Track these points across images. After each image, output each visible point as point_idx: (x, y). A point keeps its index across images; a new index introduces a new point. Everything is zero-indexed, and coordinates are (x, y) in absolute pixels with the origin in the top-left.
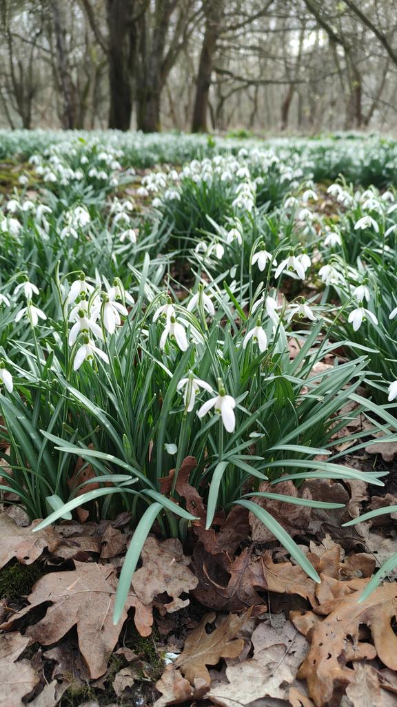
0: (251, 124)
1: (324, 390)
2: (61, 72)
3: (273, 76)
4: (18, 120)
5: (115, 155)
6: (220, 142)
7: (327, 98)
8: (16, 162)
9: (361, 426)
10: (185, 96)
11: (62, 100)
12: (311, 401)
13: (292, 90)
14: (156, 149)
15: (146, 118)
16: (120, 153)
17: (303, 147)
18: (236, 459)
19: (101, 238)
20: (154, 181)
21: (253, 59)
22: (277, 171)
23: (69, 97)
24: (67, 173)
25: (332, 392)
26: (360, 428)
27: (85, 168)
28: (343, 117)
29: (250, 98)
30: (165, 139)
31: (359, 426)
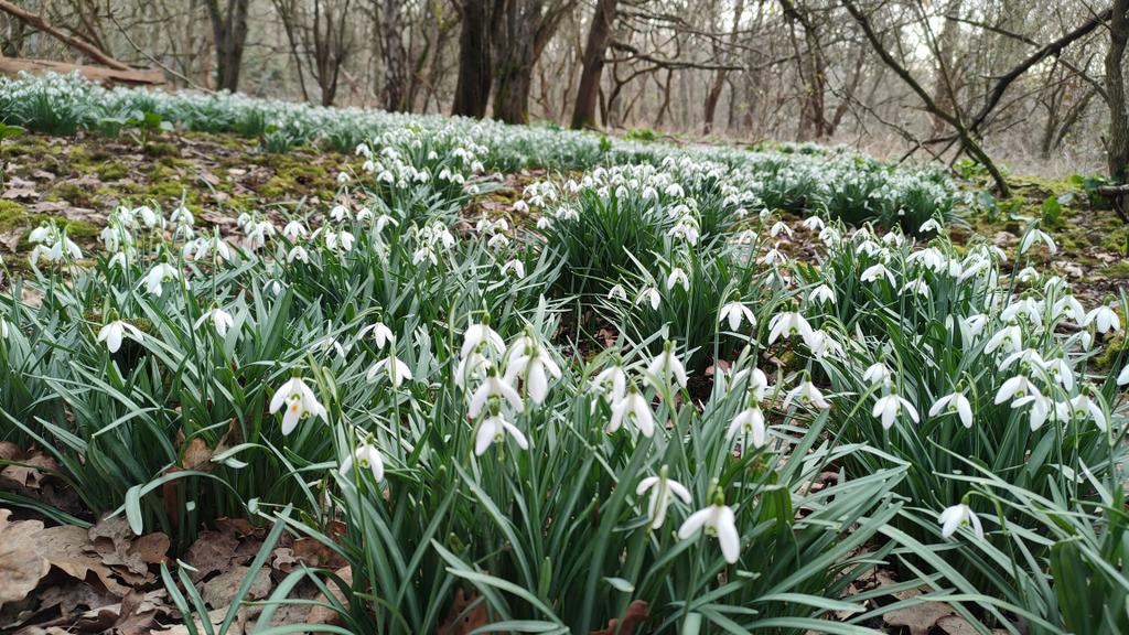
0: (659, 121)
1: (836, 514)
2: (386, 31)
3: (694, 58)
4: (316, 91)
5: (475, 151)
6: (619, 144)
7: (773, 94)
8: (317, 151)
9: (875, 580)
10: (565, 76)
11: (384, 68)
12: (816, 529)
13: (721, 79)
14: (524, 146)
15: (508, 103)
16: (483, 150)
17: (741, 160)
18: (710, 611)
19: (465, 267)
20: (539, 192)
21: (666, 34)
22: (717, 191)
23: (395, 65)
24: (407, 171)
25: (848, 520)
26: (872, 584)
27: (433, 166)
28: (795, 121)
29: (660, 86)
30: (536, 133)
31: (870, 580)
